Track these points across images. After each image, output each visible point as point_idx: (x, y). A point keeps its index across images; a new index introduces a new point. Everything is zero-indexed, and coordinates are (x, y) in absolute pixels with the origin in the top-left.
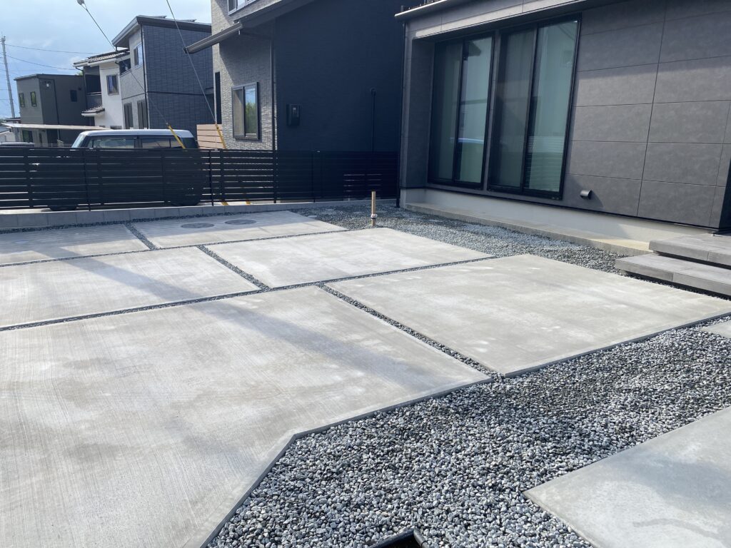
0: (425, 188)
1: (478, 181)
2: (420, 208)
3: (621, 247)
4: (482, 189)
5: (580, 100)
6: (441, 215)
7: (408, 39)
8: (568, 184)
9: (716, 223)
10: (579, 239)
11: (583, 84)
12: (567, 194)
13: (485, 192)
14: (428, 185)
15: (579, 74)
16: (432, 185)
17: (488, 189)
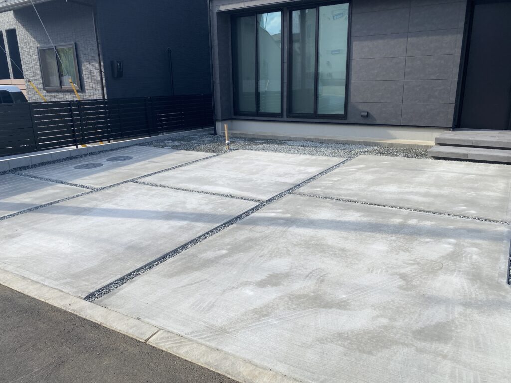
0: (231, 119)
1: (279, 111)
2: (236, 133)
3: (400, 144)
4: (282, 117)
5: (355, 56)
6: (256, 137)
7: (212, 12)
8: (349, 109)
9: (450, 124)
10: (370, 142)
11: (356, 45)
12: (349, 115)
13: (285, 118)
14: (234, 117)
15: (353, 39)
16: (239, 117)
17: (287, 117)
